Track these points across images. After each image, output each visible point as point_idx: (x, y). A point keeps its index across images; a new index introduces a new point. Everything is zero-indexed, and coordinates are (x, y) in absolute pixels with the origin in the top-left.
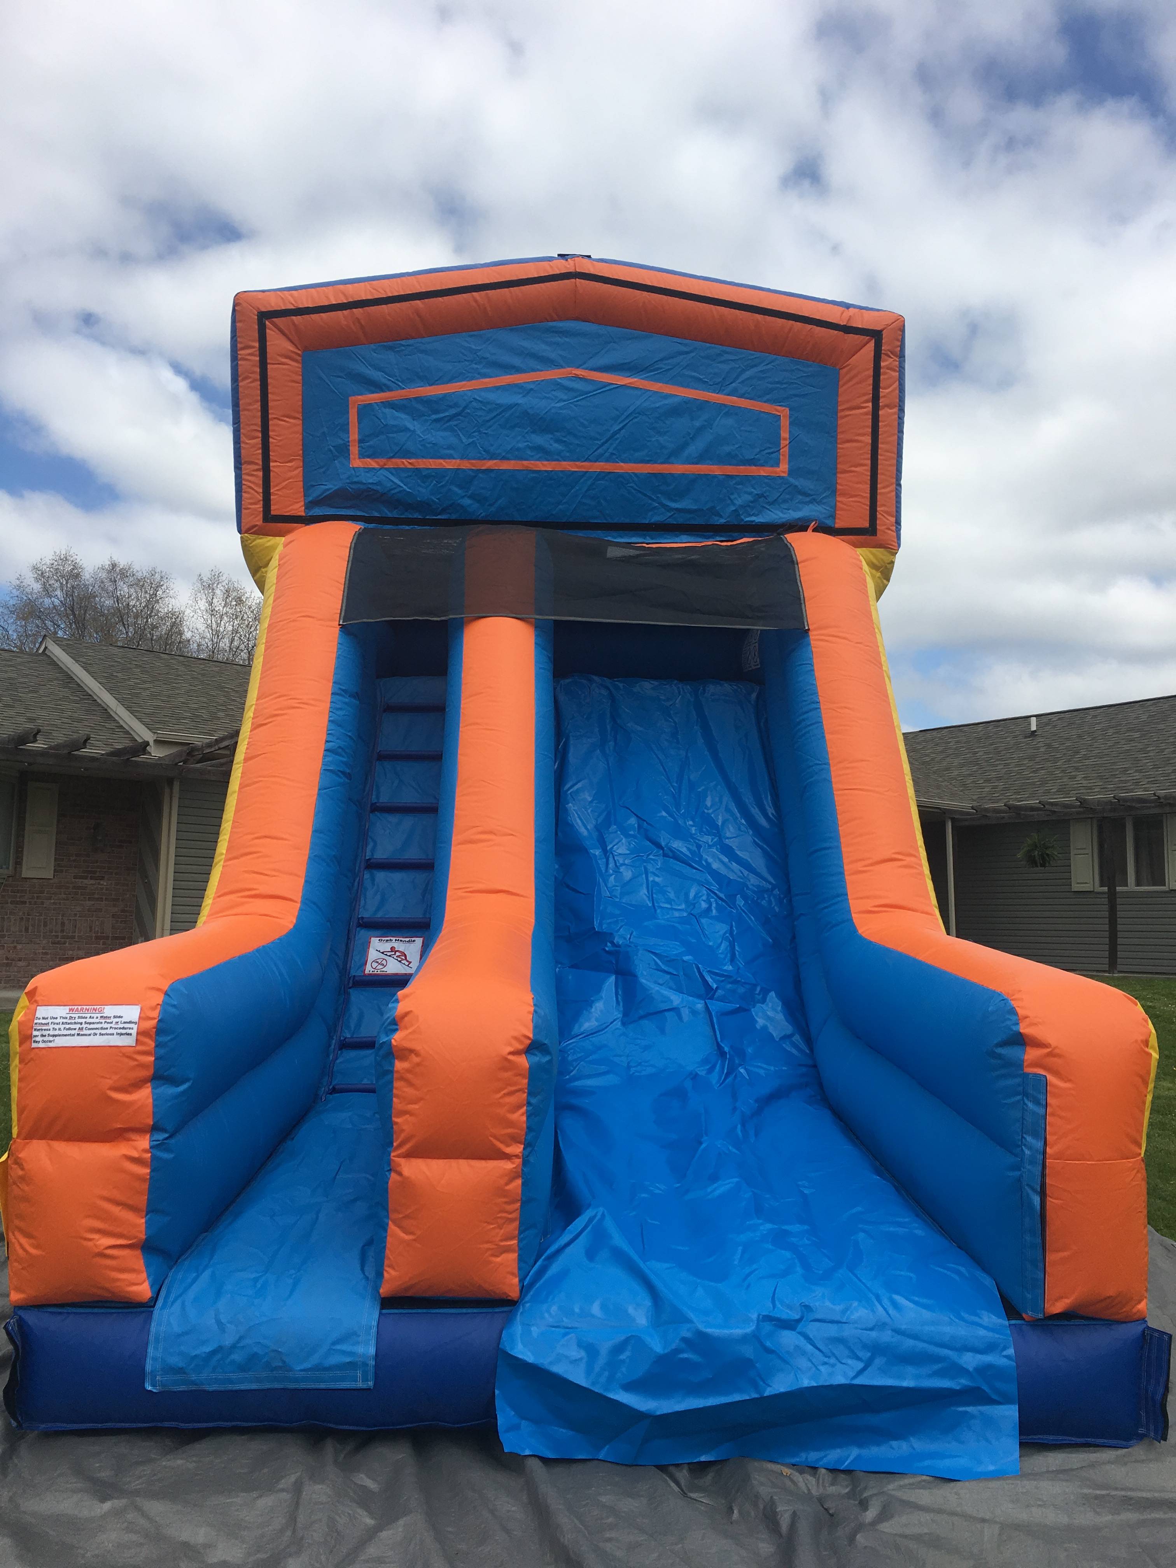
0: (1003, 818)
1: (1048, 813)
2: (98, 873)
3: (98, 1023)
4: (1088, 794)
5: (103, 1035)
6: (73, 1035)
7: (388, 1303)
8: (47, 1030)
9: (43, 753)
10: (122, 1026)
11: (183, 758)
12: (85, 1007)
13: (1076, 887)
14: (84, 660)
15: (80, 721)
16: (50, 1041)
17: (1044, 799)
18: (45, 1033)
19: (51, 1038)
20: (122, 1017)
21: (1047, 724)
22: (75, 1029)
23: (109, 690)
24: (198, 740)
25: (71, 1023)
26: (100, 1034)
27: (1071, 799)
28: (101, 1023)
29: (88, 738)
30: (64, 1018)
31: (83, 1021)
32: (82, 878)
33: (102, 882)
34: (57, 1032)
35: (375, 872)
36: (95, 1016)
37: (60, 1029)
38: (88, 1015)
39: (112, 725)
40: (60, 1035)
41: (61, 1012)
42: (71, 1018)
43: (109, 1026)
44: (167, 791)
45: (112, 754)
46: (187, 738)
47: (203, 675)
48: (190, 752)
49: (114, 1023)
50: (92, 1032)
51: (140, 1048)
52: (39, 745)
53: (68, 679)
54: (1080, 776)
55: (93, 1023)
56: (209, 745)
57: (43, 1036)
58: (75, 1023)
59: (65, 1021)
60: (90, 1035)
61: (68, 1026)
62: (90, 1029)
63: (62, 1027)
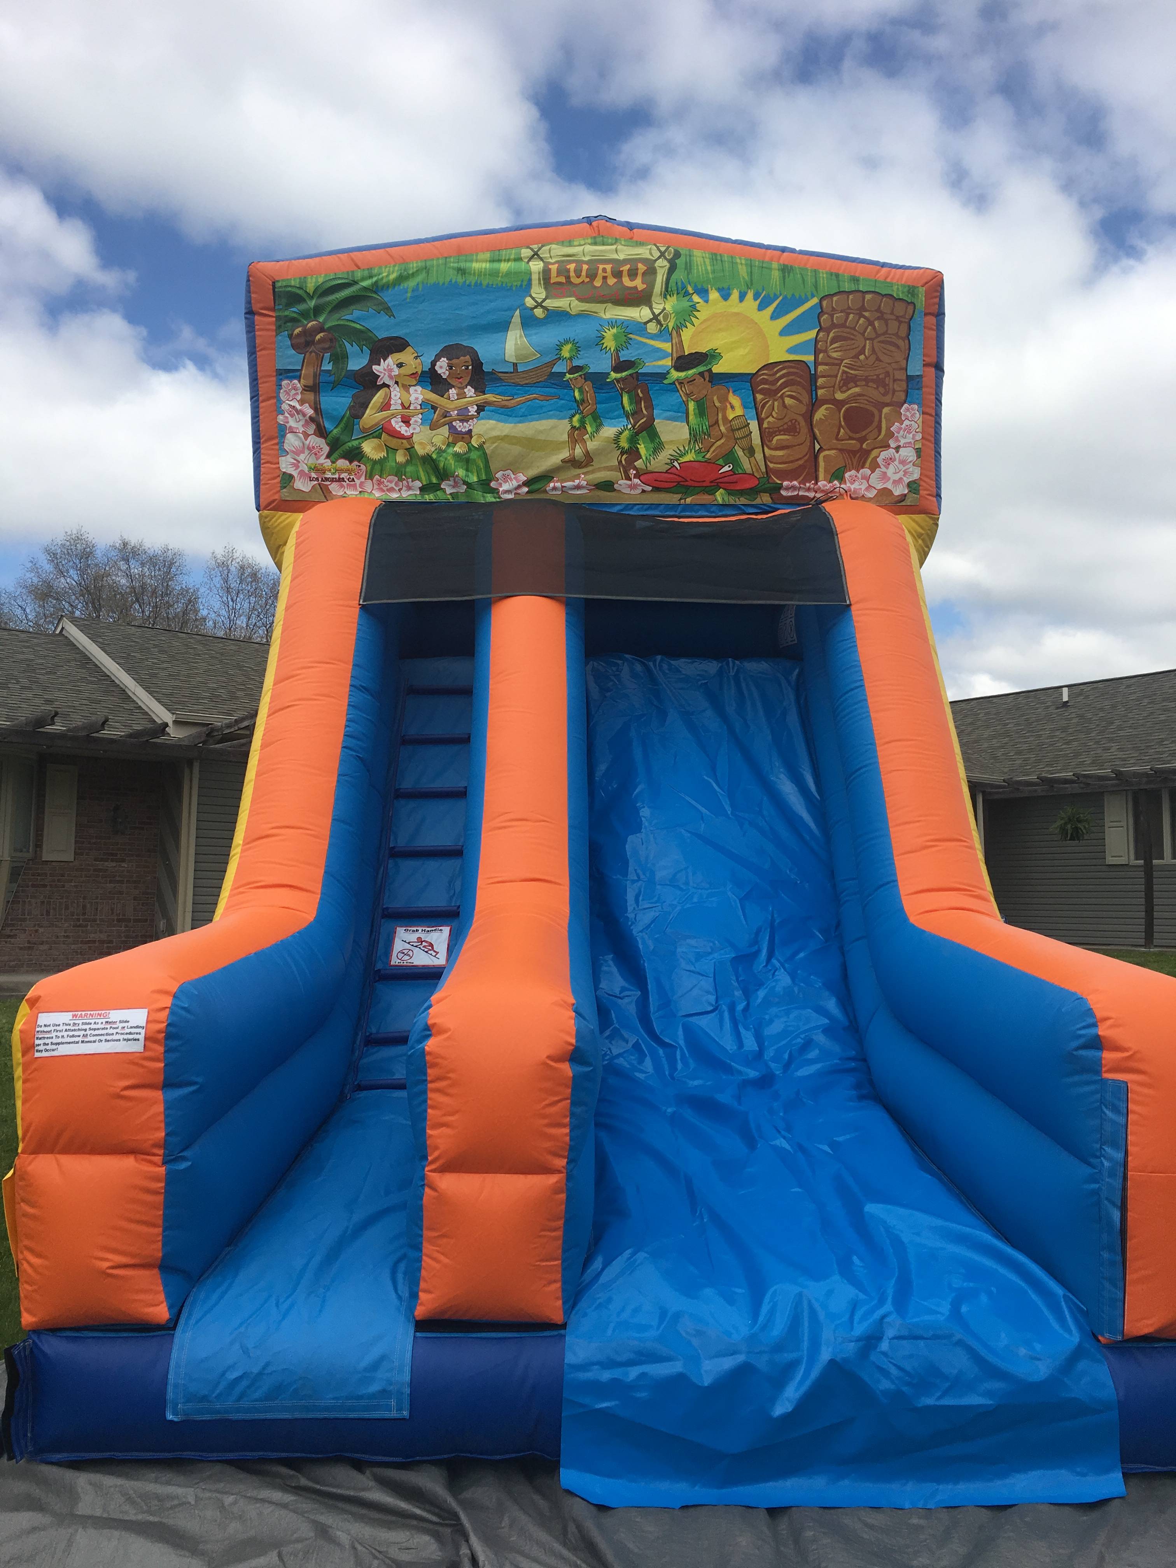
0: (1036, 791)
1: (1082, 785)
2: (119, 856)
3: (103, 1029)
4: (1124, 766)
5: (108, 1041)
6: (77, 1042)
7: (422, 1325)
8: (50, 1038)
9: (62, 736)
10: (128, 1031)
11: (203, 739)
12: (89, 1013)
13: (1110, 860)
14: (101, 640)
15: (99, 702)
16: (53, 1050)
17: (1078, 771)
18: (47, 1041)
19: (54, 1047)
20: (128, 1022)
21: (1080, 694)
22: (79, 1036)
23: (128, 671)
24: (218, 720)
25: (75, 1030)
26: (106, 1041)
27: (1106, 771)
28: (107, 1028)
29: (107, 720)
30: (67, 1025)
31: (87, 1027)
32: (102, 860)
33: (123, 864)
34: (60, 1040)
35: (400, 861)
36: (100, 1021)
37: (63, 1036)
38: (92, 1021)
39: (130, 706)
40: (63, 1043)
41: (65, 1017)
42: (75, 1024)
43: (114, 1031)
44: (187, 771)
45: (130, 736)
46: (206, 719)
47: (222, 654)
48: (211, 733)
49: (120, 1028)
50: (98, 1038)
51: (148, 1054)
52: (58, 727)
53: (86, 660)
54: (1114, 746)
55: (98, 1029)
56: (229, 726)
57: (45, 1044)
58: (79, 1030)
59: (68, 1027)
60: (95, 1042)
61: (71, 1033)
62: (94, 1035)
63: (65, 1034)
